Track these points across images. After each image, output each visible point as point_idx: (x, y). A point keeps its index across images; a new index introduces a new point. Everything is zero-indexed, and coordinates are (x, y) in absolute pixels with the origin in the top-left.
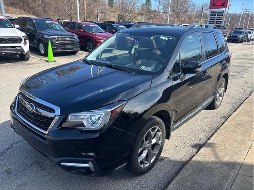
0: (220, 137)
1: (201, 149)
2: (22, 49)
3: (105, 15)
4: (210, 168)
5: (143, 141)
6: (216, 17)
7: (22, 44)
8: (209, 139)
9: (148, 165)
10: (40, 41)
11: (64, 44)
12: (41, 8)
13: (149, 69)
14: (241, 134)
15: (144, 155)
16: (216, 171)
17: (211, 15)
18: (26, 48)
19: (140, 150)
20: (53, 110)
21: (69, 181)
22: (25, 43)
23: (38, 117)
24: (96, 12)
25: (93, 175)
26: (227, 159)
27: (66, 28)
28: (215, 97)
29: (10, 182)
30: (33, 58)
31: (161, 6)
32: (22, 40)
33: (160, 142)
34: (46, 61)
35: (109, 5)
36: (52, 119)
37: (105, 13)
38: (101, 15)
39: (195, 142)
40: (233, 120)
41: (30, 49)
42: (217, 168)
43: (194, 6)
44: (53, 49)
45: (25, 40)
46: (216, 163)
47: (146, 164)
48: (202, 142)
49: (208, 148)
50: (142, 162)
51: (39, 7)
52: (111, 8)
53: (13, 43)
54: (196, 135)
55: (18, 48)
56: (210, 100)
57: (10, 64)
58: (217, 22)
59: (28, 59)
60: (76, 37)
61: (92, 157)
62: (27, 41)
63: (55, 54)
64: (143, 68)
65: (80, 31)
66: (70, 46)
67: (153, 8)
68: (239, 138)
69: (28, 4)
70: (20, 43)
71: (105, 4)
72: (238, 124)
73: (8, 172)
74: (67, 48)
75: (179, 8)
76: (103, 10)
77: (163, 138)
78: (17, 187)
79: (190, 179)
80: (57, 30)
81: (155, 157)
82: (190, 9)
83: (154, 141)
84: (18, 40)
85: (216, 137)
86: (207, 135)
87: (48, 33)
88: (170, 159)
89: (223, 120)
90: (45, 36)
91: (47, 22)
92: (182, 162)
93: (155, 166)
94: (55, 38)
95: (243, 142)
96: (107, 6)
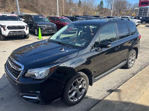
0: (126, 86)
1: (112, 93)
2: (25, 32)
3: (76, 12)
4: (113, 104)
5: (72, 86)
6: (143, 11)
7: (25, 30)
8: (119, 87)
9: (77, 100)
10: (35, 28)
11: (48, 29)
12: (40, 9)
13: (80, 45)
14: (140, 85)
15: (73, 94)
16: (116, 106)
17: (140, 11)
18: (27, 32)
19: (70, 91)
20: (20, 67)
21: (32, 106)
22: (27, 29)
23: (16, 72)
24: (71, 11)
25: (40, 104)
26: (125, 100)
27: (50, 20)
28: (127, 61)
29: (2, 104)
30: (31, 37)
31: (109, 6)
32: (25, 27)
33: (85, 87)
34: (38, 39)
35: (78, 6)
36: (20, 72)
37: (76, 11)
38: (74, 12)
39: (110, 89)
40: (137, 76)
41: (29, 32)
42: (117, 105)
43: (130, 5)
44: (41, 32)
45: (27, 27)
46: (117, 102)
47: (75, 99)
48: (114, 89)
49: (116, 93)
50: (72, 98)
51: (39, 8)
52: (79, 8)
53: (20, 29)
54: (112, 84)
55: (22, 32)
56: (123, 63)
57: (19, 40)
58: (143, 14)
59: (28, 38)
60: (55, 25)
61: (38, 94)
62: (28, 28)
63: (43, 35)
64: (76, 44)
65: (58, 22)
66: (51, 31)
67: (104, 7)
68: (137, 87)
69: (33, 7)
70: (24, 29)
71: (76, 6)
72: (140, 79)
73: (2, 99)
74: (50, 31)
75: (120, 7)
76: (75, 9)
77: (87, 85)
78: (5, 107)
79: (99, 110)
80: (45, 21)
81: (82, 96)
82: (128, 7)
83: (80, 87)
84: (23, 27)
85: (123, 86)
86: (119, 84)
87: (40, 23)
88: (92, 97)
89: (132, 76)
90: (38, 25)
91: (40, 17)
92: (99, 100)
93: (82, 101)
94: (43, 26)
95: (139, 90)
96: (77, 7)
